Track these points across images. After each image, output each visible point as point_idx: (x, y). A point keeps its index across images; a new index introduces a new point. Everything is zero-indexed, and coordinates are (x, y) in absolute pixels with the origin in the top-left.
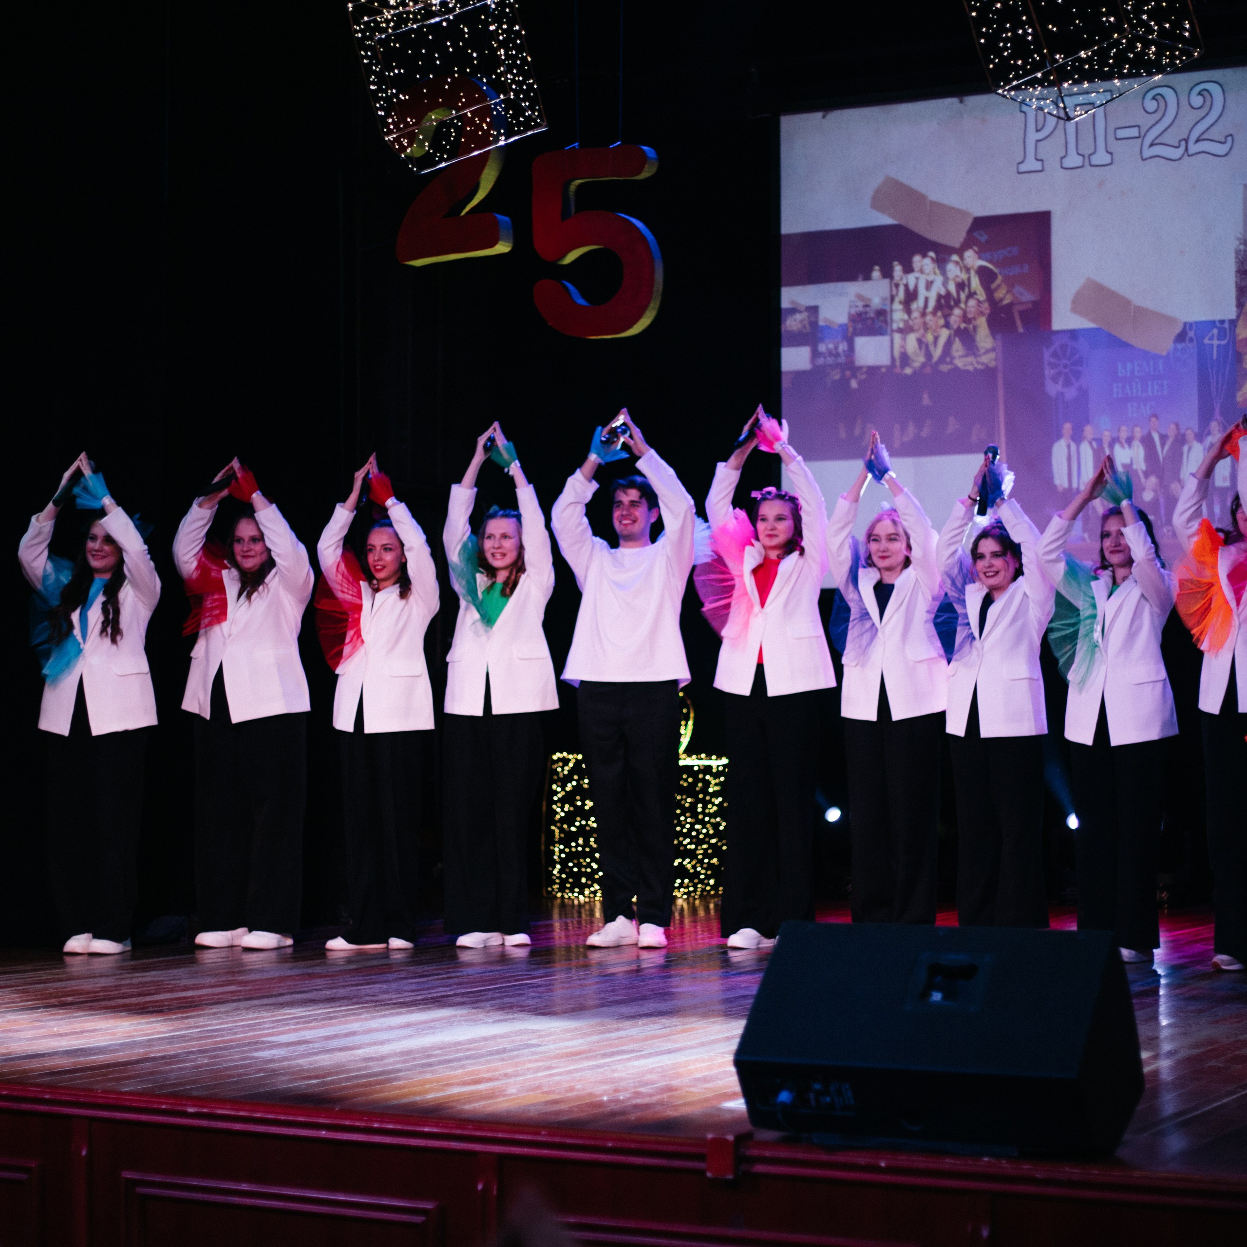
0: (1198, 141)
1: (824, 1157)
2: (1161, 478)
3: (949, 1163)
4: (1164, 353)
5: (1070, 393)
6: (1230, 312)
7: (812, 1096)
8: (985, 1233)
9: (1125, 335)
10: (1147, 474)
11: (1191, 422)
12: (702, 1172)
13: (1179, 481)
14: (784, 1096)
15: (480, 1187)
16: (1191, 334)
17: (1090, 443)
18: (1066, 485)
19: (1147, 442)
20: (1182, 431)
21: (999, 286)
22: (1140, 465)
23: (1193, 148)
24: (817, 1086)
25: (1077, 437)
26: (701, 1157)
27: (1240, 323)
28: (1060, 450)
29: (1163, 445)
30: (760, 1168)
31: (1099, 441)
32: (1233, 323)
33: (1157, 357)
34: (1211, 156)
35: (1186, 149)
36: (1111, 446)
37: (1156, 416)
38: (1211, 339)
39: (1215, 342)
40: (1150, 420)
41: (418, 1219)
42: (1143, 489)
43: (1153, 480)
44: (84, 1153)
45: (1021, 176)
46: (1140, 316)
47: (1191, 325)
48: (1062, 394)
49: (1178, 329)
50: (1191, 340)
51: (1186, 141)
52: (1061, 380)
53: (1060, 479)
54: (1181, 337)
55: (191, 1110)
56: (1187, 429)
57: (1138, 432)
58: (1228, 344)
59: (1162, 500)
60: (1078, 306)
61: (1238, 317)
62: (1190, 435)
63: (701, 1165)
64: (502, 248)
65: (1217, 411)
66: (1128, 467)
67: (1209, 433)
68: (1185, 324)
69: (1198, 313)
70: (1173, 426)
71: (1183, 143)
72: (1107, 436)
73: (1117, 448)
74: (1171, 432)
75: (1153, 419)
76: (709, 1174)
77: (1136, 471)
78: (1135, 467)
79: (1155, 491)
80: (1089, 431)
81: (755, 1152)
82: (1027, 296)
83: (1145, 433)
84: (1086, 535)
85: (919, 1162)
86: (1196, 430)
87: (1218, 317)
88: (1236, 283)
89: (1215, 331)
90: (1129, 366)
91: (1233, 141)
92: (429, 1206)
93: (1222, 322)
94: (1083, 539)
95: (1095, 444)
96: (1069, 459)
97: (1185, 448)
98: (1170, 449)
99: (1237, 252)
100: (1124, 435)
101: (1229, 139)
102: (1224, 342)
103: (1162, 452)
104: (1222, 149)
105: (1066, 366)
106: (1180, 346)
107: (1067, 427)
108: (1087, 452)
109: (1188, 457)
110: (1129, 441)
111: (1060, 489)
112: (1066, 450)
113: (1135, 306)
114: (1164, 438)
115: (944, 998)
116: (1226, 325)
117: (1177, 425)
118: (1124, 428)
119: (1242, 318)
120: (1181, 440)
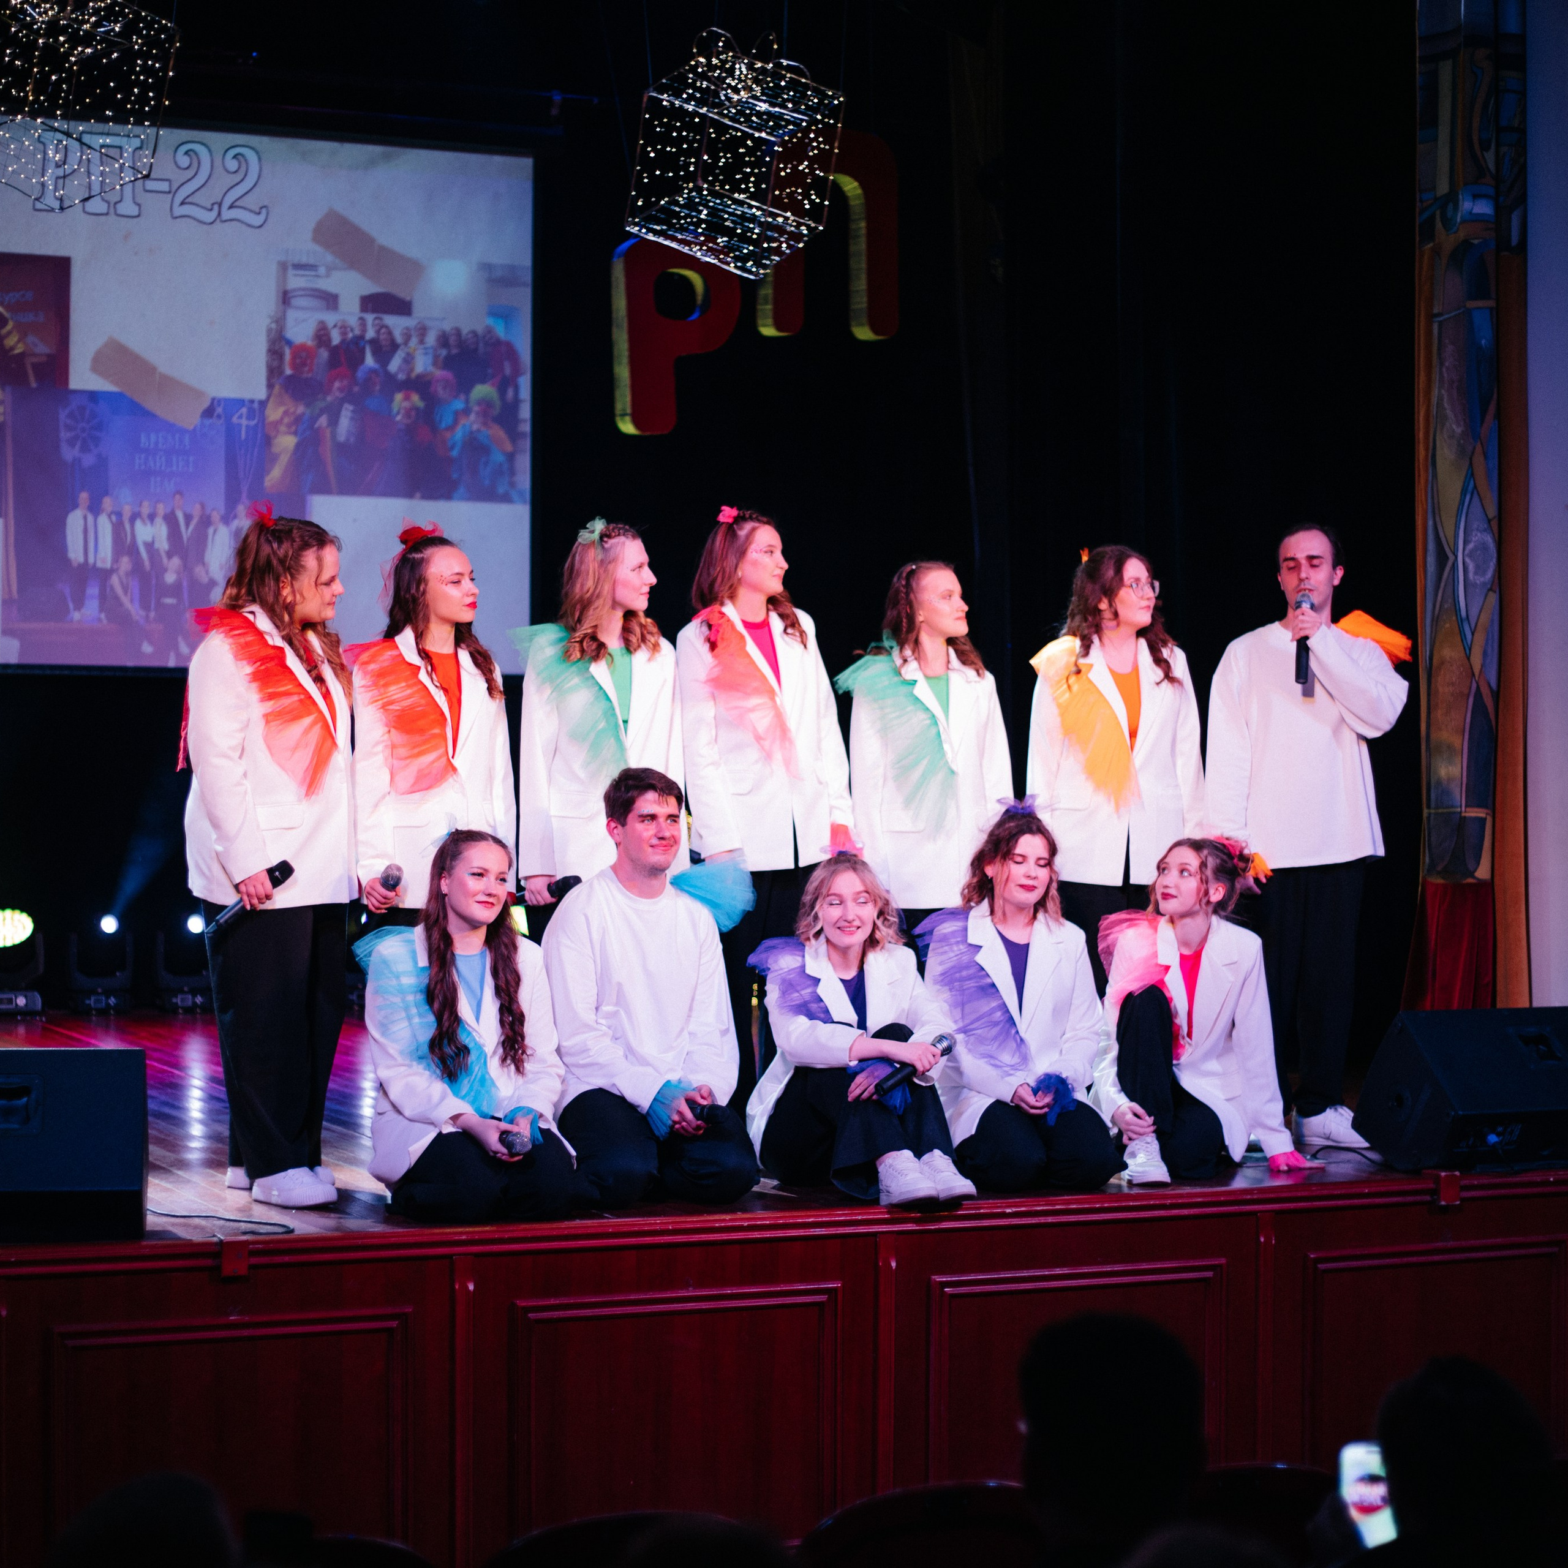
0: (231, 207)
2: (184, 558)
4: (191, 428)
5: (88, 460)
6: (260, 392)
9: (150, 404)
10: (170, 555)
11: (217, 504)
13: (204, 564)
16: (219, 410)
17: (109, 516)
18: (81, 560)
19: (171, 520)
20: (208, 512)
21: (9, 333)
22: (163, 545)
23: (227, 214)
25: (95, 509)
27: (270, 405)
28: (75, 521)
29: (187, 525)
30: (1469, 1194)
31: (119, 515)
32: (263, 404)
33: (183, 431)
34: (244, 227)
35: (219, 214)
36: (132, 520)
37: (179, 492)
38: (240, 417)
39: (244, 422)
40: (174, 495)
42: (165, 570)
43: (176, 562)
45: (37, 213)
46: (168, 385)
47: (219, 401)
48: (80, 460)
49: (206, 404)
50: (219, 417)
51: (220, 205)
52: (79, 444)
53: (75, 553)
54: (209, 412)
56: (213, 509)
57: (161, 509)
58: (256, 425)
59: (185, 584)
60: (99, 364)
61: (268, 398)
62: (216, 517)
65: (244, 495)
66: (149, 546)
67: (235, 517)
68: (213, 399)
69: (227, 390)
70: (198, 506)
71: (216, 207)
72: (127, 511)
73: (138, 524)
74: (196, 512)
75: (178, 497)
77: (158, 550)
78: (157, 545)
79: (178, 573)
80: (107, 503)
82: (42, 348)
83: (168, 510)
84: (103, 616)
86: (222, 511)
87: (247, 395)
88: (267, 362)
89: (244, 410)
90: (153, 437)
91: (268, 214)
93: (252, 401)
94: (100, 620)
95: (114, 518)
96: (85, 531)
97: (211, 531)
98: (195, 529)
99: (269, 330)
100: (146, 510)
101: (264, 211)
102: (253, 423)
103: (186, 533)
104: (257, 220)
105: (83, 430)
106: (208, 422)
107: (84, 496)
108: (105, 525)
109: (213, 539)
110: (152, 517)
111: (75, 564)
112: (82, 522)
113: (160, 373)
114: (188, 518)
116: (256, 405)
117: (203, 507)
118: (146, 504)
119: (271, 400)
120: (206, 522)
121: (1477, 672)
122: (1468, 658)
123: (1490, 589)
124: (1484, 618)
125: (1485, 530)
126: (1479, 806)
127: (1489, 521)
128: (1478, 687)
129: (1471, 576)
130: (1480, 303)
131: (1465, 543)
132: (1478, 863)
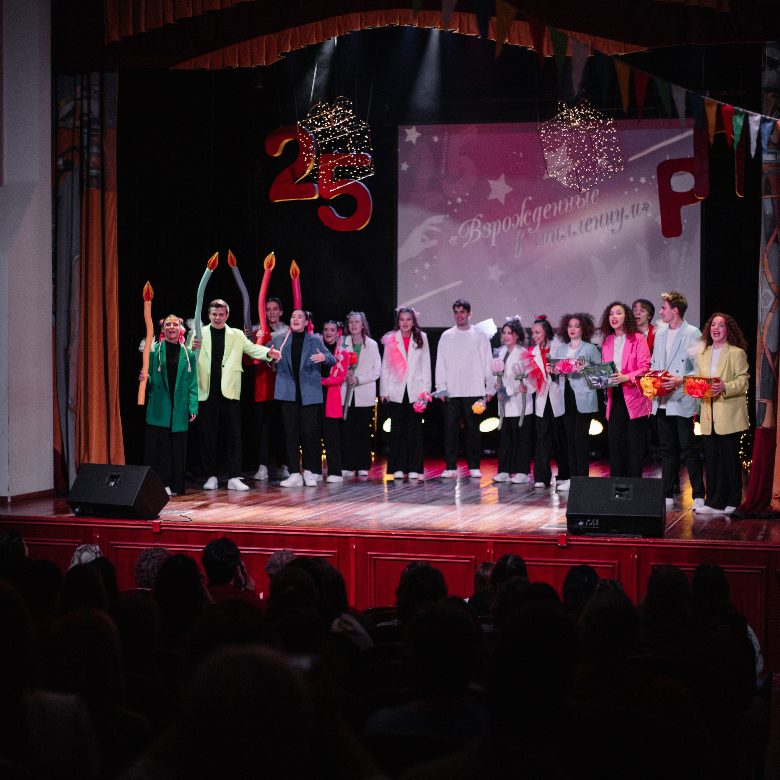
1: (591, 539)
3: (626, 539)
7: (587, 523)
8: (636, 557)
12: (558, 544)
14: (581, 523)
15: (488, 551)
24: (589, 520)
26: (557, 540)
30: (572, 543)
41: (468, 561)
44: (354, 547)
55: (393, 533)
63: (557, 543)
64: (316, 197)
76: (559, 545)
81: (571, 538)
85: (618, 539)
92: (473, 557)
115: (619, 497)
121: (764, 344)
122: (762, 339)
123: (770, 311)
124: (768, 323)
125: (767, 288)
126: (764, 398)
127: (769, 284)
128: (765, 351)
129: (762, 306)
130: (767, 196)
131: (762, 293)
132: (763, 421)
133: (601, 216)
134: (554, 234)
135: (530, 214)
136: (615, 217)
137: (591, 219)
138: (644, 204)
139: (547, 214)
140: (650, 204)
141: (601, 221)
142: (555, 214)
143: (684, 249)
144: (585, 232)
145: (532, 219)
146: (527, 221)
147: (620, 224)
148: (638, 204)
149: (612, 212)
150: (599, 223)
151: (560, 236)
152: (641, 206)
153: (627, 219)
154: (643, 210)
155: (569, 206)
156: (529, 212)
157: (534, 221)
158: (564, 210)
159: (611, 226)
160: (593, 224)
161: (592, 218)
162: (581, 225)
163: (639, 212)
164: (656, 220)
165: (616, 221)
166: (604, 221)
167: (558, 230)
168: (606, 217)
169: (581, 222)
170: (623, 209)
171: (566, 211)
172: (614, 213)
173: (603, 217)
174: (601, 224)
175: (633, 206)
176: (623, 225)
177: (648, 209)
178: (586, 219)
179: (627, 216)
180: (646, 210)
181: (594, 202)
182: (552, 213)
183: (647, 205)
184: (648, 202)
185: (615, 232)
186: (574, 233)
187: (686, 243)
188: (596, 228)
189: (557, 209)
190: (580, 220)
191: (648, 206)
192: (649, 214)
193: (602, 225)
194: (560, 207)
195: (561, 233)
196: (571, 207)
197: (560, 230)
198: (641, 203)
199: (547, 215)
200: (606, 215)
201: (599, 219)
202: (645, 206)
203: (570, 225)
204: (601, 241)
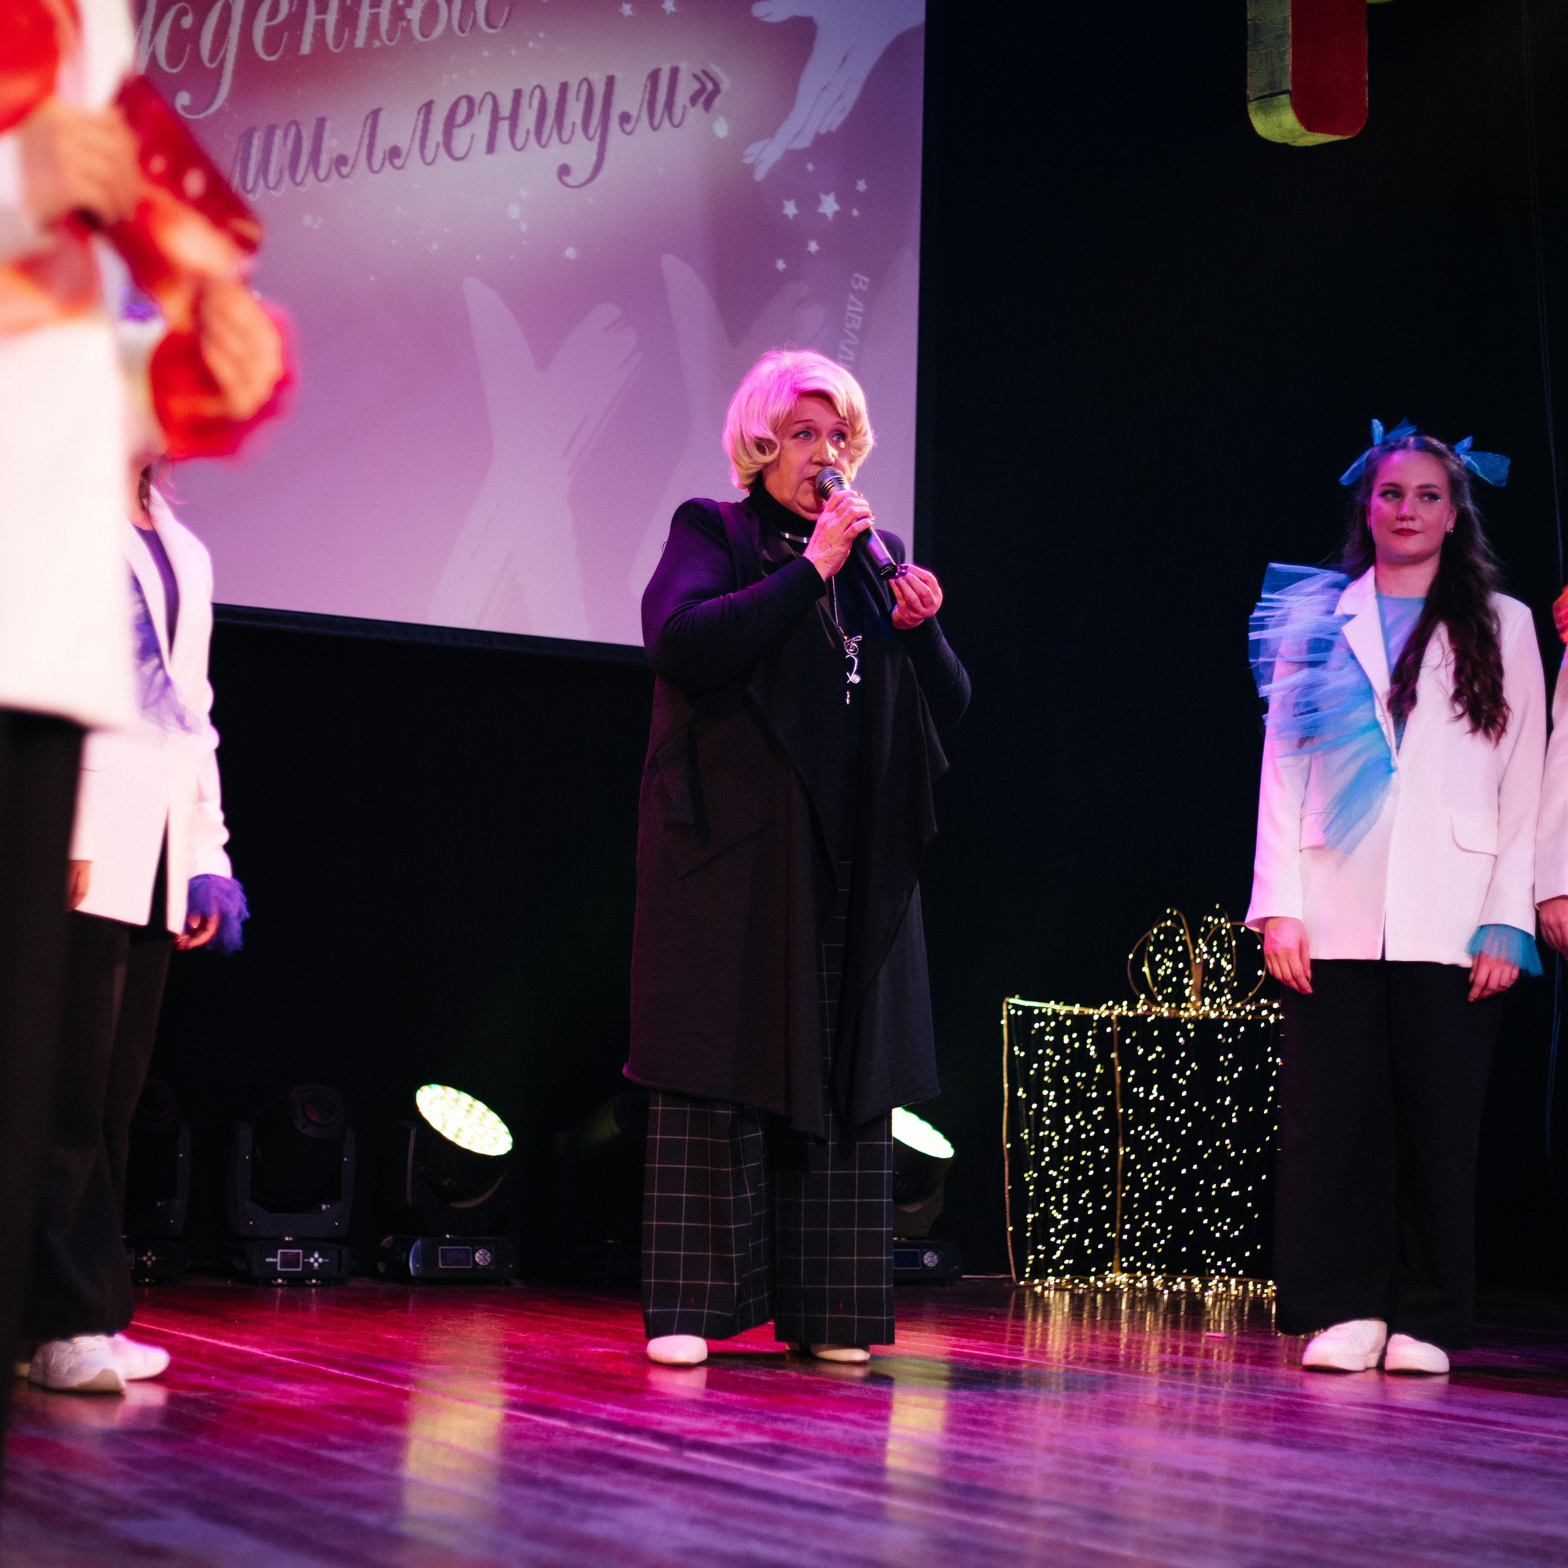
133: (518, 94)
134: (298, 138)
135: (187, 22)
136: (575, 111)
137: (470, 100)
138: (696, 77)
139: (272, 37)
140: (726, 84)
141: (514, 117)
142: (306, 48)
143: (855, 308)
144: (442, 150)
145: (196, 50)
146: (173, 57)
147: (594, 145)
148: (675, 72)
149: (564, 88)
150: (504, 127)
151: (325, 159)
152: (686, 88)
153: (623, 130)
154: (694, 100)
155: (375, 20)
156: (182, 13)
157: (208, 65)
158: (353, 36)
159: (556, 153)
160: (482, 122)
161: (477, 97)
162: (427, 121)
163: (678, 111)
164: (747, 161)
165: (579, 129)
166: (528, 118)
167: (321, 124)
168: (536, 102)
169: (428, 107)
170: (610, 82)
171: (360, 42)
172: (571, 95)
173: (525, 101)
174: (512, 135)
175: (654, 76)
176: (610, 155)
177: (717, 102)
178: (453, 100)
179: (625, 118)
180: (707, 105)
181: (490, 25)
182: (297, 40)
183: (710, 86)
184: (715, 69)
185: (568, 179)
186: (394, 153)
187: (862, 282)
188: (491, 148)
189: (320, 26)
190: (425, 101)
191: (716, 91)
192: (721, 129)
193: (520, 140)
194: (331, 18)
195: (331, 145)
196: (384, 26)
197: (328, 125)
198: (684, 66)
199: (271, 44)
200: (537, 92)
201: (505, 109)
202: (703, 88)
203: (375, 114)
204: (514, 211)
